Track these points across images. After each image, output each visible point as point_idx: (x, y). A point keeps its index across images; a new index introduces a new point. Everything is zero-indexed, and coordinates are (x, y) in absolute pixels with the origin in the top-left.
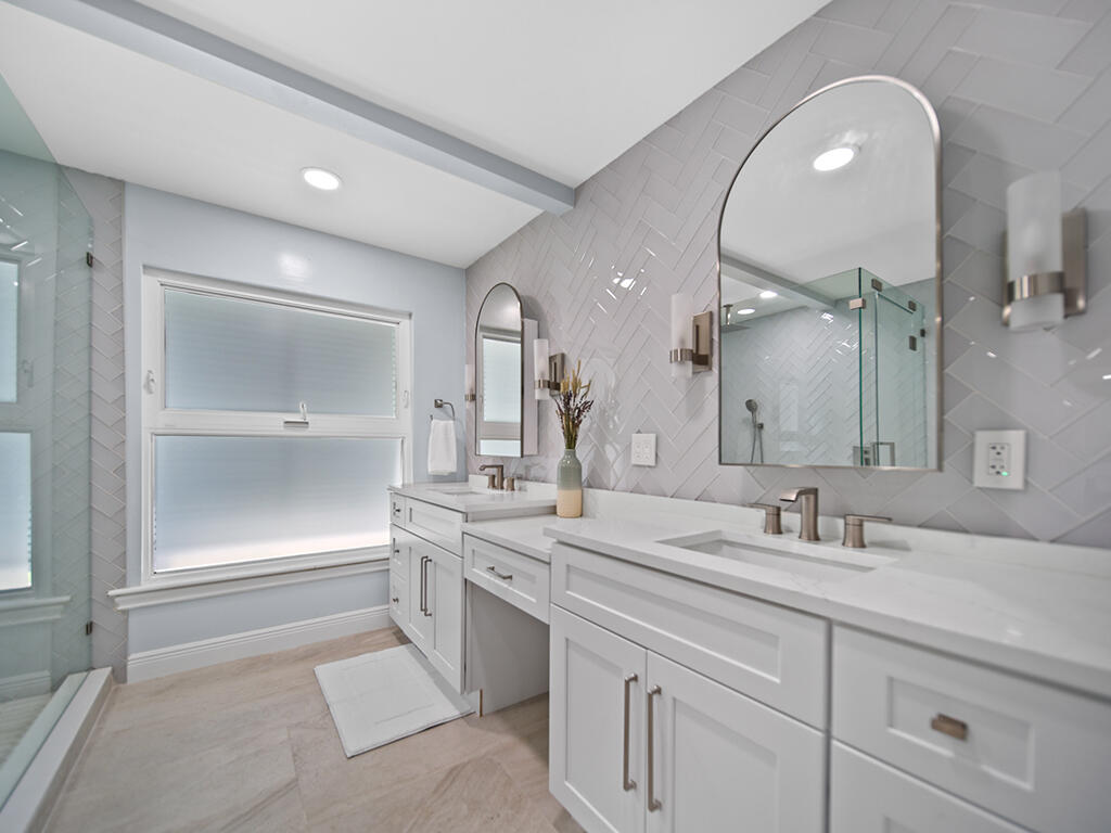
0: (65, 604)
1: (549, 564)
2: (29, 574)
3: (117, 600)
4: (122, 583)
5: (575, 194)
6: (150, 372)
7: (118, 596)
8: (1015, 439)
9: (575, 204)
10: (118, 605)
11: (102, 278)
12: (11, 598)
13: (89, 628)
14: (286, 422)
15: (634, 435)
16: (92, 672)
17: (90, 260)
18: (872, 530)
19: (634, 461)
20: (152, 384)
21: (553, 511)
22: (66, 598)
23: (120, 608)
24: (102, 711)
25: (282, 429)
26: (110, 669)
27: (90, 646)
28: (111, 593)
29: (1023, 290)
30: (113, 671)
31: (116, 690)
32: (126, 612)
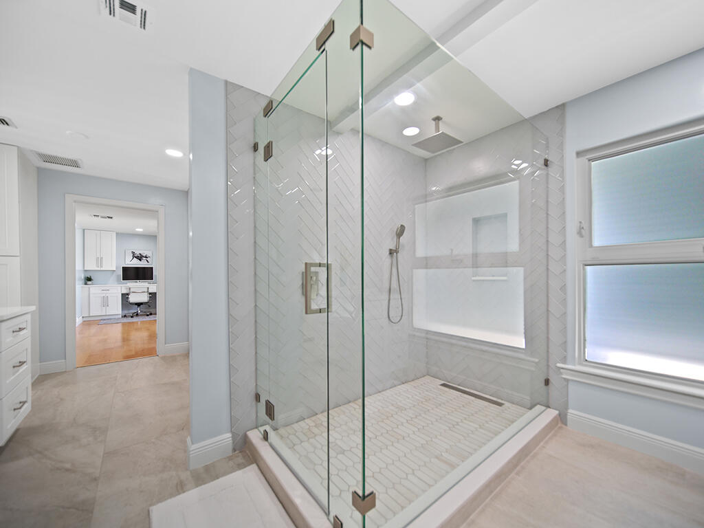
0: (536, 363)
2: (524, 340)
3: (562, 370)
4: (564, 360)
6: (580, 222)
7: (562, 368)
10: (561, 373)
11: (552, 170)
12: (514, 351)
13: (547, 382)
16: (549, 409)
17: (546, 163)
20: (582, 230)
22: (537, 360)
23: (564, 376)
24: (548, 437)
26: (557, 412)
27: (548, 393)
28: (559, 365)
30: (560, 414)
31: (560, 428)
32: (567, 380)
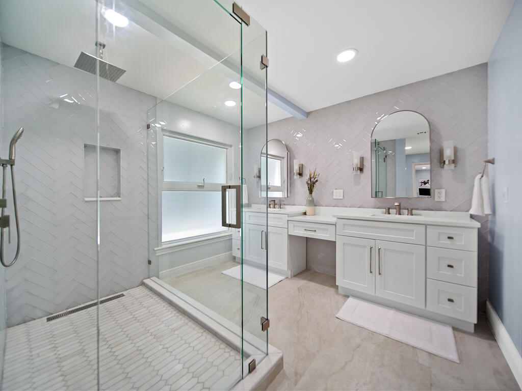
1: (335, 225)
3: (157, 251)
4: (158, 245)
5: (308, 114)
8: (443, 191)
9: (307, 117)
10: (158, 253)
14: (199, 186)
15: (334, 190)
16: (151, 278)
18: (414, 212)
19: (334, 197)
21: (305, 214)
25: (197, 188)
26: (155, 277)
27: (149, 269)
28: (155, 249)
29: (447, 162)
32: (158, 256)
